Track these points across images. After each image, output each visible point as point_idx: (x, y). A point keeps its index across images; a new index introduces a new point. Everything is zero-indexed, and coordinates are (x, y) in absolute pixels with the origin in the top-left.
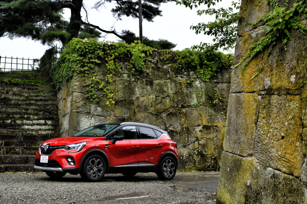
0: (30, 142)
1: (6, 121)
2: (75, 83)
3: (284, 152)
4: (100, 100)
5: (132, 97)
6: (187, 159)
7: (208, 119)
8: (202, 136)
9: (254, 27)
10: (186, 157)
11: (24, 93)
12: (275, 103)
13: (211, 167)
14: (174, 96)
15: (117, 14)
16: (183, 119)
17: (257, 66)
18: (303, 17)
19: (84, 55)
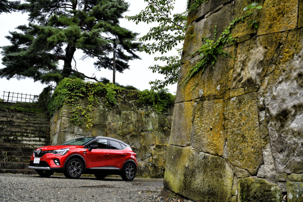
0: (27, 153)
1: (10, 138)
2: (64, 110)
3: (212, 139)
4: (82, 124)
5: (105, 122)
6: (144, 169)
7: (160, 141)
8: (155, 152)
9: (193, 56)
10: (143, 167)
11: (25, 118)
12: (206, 106)
13: (161, 176)
14: (136, 123)
15: (98, 67)
16: (142, 140)
17: (194, 82)
18: (225, 46)
19: (72, 90)
